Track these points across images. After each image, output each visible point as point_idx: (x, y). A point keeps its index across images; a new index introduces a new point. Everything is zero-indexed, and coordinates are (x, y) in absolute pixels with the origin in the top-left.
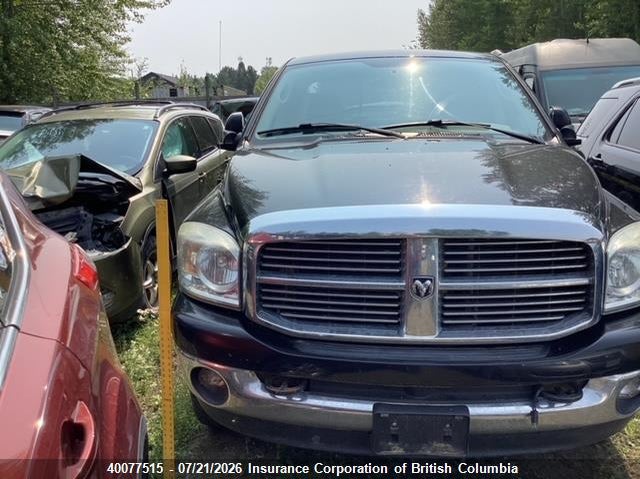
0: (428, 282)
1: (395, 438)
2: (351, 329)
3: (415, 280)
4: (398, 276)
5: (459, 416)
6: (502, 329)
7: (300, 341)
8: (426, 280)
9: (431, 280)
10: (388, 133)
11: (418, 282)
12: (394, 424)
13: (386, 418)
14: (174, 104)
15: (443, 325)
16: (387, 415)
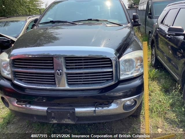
0: (61, 71)
1: (54, 118)
2: (41, 85)
3: (57, 70)
4: (53, 69)
5: (71, 111)
6: (87, 85)
7: (27, 89)
8: (60, 70)
9: (61, 70)
10: (73, 24)
11: (57, 71)
12: (53, 114)
13: (50, 112)
14: (34, 15)
15: (68, 84)
16: (50, 111)
